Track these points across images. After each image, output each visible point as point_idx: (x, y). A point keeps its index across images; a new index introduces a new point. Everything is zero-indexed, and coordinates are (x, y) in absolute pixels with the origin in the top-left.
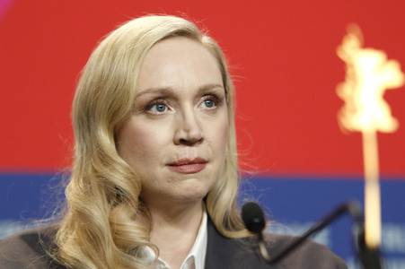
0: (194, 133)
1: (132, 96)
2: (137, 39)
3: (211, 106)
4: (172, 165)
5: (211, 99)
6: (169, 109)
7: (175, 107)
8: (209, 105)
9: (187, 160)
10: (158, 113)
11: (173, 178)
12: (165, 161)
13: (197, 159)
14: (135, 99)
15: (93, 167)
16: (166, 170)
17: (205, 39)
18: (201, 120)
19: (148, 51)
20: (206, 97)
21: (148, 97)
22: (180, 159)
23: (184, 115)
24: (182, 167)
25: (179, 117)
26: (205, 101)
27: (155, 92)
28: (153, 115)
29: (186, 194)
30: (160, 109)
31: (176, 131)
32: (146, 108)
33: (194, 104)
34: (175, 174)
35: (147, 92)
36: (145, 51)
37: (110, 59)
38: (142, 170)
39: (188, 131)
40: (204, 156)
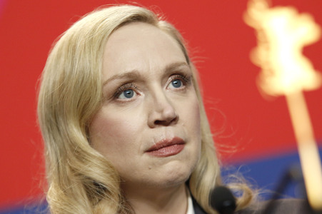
0: (168, 113)
1: (99, 85)
2: (94, 30)
3: (179, 86)
4: (151, 150)
5: (178, 78)
6: (138, 94)
7: (144, 91)
8: (177, 85)
9: (165, 142)
10: (128, 99)
11: (153, 164)
12: (143, 147)
13: (174, 139)
14: (102, 88)
15: (70, 167)
16: (146, 157)
17: (162, 24)
18: (172, 100)
19: (107, 39)
20: (173, 77)
21: (115, 84)
22: (158, 141)
23: (154, 97)
24: (161, 151)
25: (150, 99)
26: (172, 81)
27: (121, 77)
28: (123, 102)
29: (170, 177)
30: (129, 96)
31: (149, 115)
32: (115, 96)
33: (162, 85)
34: (156, 160)
35: (113, 79)
36: (105, 39)
37: (70, 54)
38: (121, 162)
39: (161, 111)
40: (181, 136)
